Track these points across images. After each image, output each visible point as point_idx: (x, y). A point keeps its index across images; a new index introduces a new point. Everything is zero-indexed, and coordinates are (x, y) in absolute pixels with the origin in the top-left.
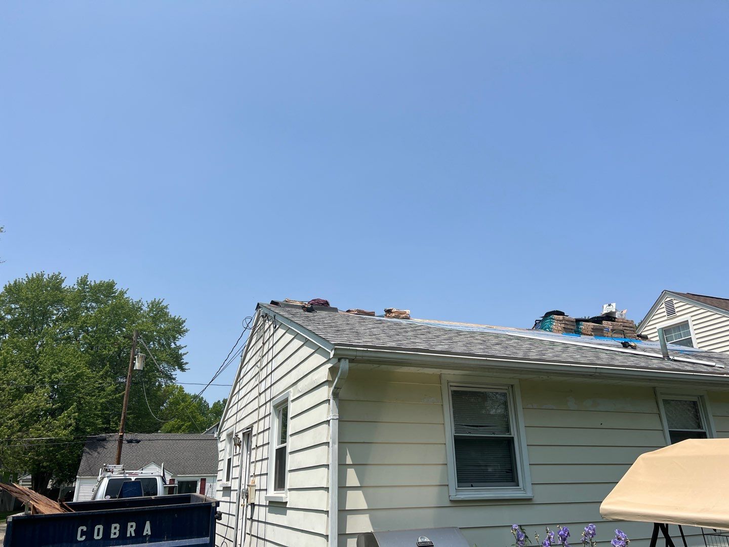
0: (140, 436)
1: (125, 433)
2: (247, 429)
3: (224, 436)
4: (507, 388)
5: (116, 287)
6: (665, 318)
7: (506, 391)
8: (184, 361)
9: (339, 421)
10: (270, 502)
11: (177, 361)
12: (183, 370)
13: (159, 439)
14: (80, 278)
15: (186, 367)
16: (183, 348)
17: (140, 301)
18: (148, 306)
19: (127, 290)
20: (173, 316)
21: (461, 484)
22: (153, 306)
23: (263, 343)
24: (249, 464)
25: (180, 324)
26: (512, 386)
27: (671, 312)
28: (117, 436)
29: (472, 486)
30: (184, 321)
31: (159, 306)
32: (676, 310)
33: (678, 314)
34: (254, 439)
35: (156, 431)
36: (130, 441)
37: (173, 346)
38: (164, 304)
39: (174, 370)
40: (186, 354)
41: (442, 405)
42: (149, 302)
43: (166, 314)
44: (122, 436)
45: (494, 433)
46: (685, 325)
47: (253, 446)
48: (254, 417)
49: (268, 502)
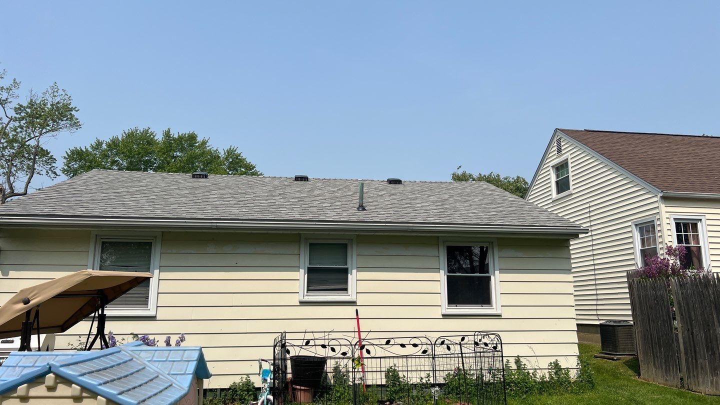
4: (153, 238)
6: (555, 157)
7: (151, 241)
14: (164, 132)
26: (156, 237)
27: (559, 150)
32: (562, 148)
33: (563, 152)
41: (88, 252)
42: (226, 150)
46: (566, 163)
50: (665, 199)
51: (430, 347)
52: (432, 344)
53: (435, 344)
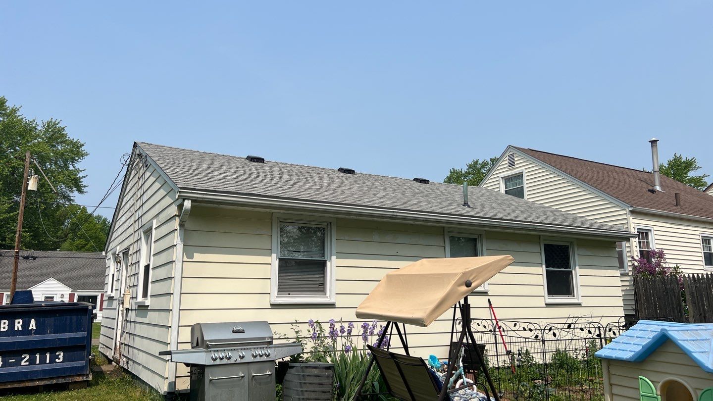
0: (36, 253)
1: (21, 249)
2: (126, 249)
3: (110, 255)
4: (326, 224)
5: (7, 104)
6: (506, 169)
7: (324, 227)
8: (83, 184)
9: (184, 246)
10: (139, 306)
11: (76, 183)
12: (81, 192)
13: (58, 256)
15: (85, 190)
16: (81, 171)
17: (34, 121)
18: (44, 126)
19: (20, 108)
20: (71, 138)
21: (280, 293)
22: (48, 126)
23: (138, 178)
24: (126, 278)
25: (79, 147)
26: (330, 223)
27: (512, 164)
28: (13, 252)
29: (289, 294)
30: (83, 145)
31: (56, 127)
32: (516, 163)
33: (516, 166)
34: (130, 258)
35: (55, 249)
36: (26, 258)
37: (71, 168)
38: (61, 125)
39: (72, 191)
40: (84, 177)
41: (271, 236)
42: (45, 121)
43: (63, 136)
44: (17, 253)
45: (312, 257)
46: (520, 176)
47: (129, 264)
48: (131, 240)
49: (137, 306)
50: (632, 212)
51: (539, 332)
52: (541, 330)
53: (544, 329)
